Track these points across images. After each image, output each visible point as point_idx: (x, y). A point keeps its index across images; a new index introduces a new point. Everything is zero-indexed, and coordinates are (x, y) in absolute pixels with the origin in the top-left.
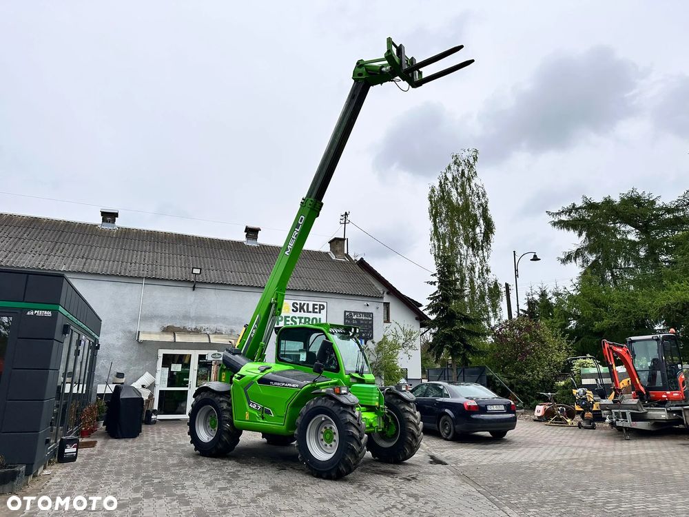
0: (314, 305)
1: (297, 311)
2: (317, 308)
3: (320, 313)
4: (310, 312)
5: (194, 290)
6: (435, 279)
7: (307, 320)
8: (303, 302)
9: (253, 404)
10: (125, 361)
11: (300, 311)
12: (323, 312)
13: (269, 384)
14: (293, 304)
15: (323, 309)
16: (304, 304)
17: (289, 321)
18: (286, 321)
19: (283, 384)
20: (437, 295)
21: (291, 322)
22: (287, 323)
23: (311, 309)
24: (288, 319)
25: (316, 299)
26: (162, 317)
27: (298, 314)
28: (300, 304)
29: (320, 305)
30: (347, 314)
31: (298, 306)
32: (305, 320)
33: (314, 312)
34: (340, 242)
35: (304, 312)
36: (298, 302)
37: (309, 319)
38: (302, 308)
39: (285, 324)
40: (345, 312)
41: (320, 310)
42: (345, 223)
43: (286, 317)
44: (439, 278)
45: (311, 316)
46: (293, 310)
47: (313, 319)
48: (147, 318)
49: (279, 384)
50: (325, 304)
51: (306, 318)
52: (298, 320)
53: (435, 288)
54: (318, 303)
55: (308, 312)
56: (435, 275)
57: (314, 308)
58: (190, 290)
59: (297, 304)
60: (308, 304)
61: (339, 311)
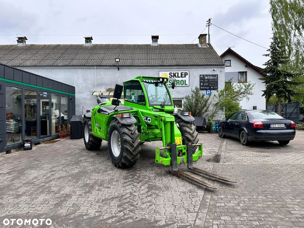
0: (181, 73)
1: (172, 77)
2: (183, 75)
3: (185, 77)
4: (180, 77)
5: (119, 70)
6: (269, 52)
7: (178, 82)
8: (175, 72)
10: (92, 105)
11: (174, 77)
15: (187, 75)
16: (176, 73)
17: (167, 83)
20: (270, 62)
21: (169, 83)
23: (180, 75)
25: (183, 70)
26: (106, 84)
27: (173, 79)
28: (174, 73)
29: (185, 73)
30: (202, 76)
31: (172, 75)
33: (182, 77)
34: (204, 37)
35: (176, 77)
36: (172, 72)
37: (179, 81)
38: (174, 75)
40: (200, 75)
42: (209, 26)
44: (272, 52)
45: (180, 79)
46: (170, 77)
47: (181, 81)
48: (99, 85)
50: (188, 72)
53: (269, 58)
54: (184, 72)
55: (178, 77)
56: (269, 50)
57: (181, 75)
58: (117, 70)
59: (172, 73)
60: (178, 73)
61: (197, 75)
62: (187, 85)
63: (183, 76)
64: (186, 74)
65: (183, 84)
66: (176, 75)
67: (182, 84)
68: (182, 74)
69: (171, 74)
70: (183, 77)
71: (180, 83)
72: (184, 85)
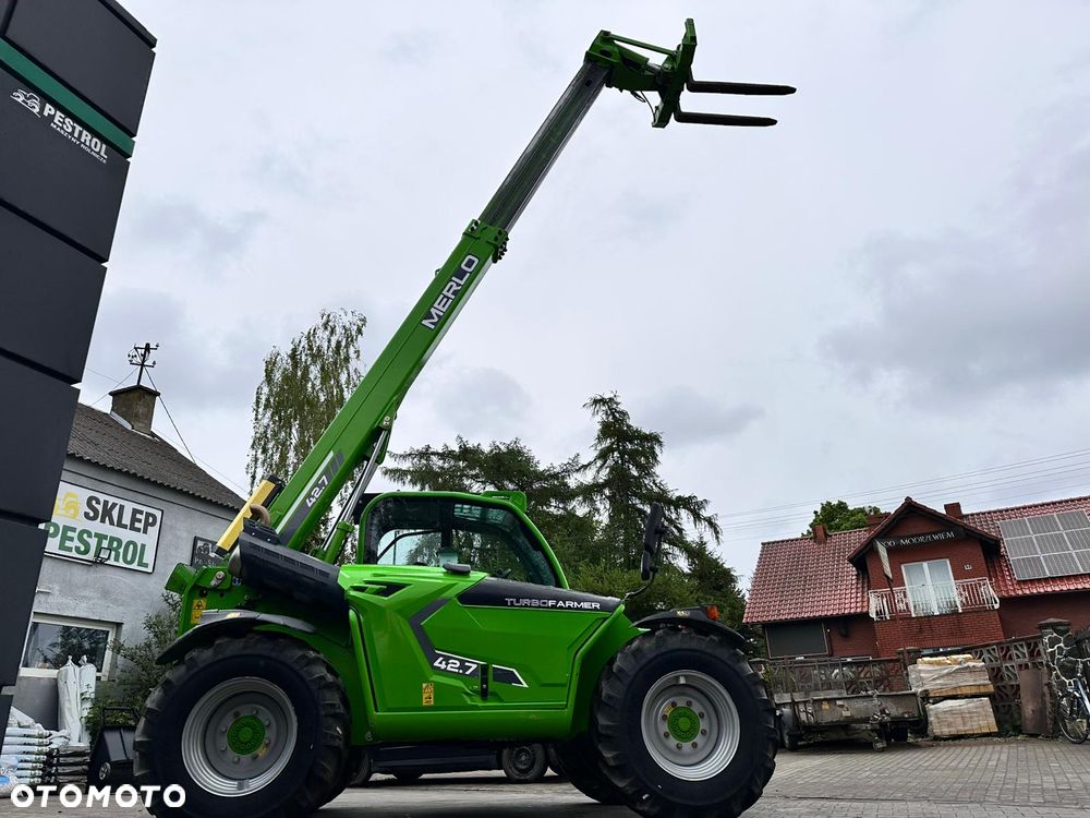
0: (135, 512)
1: (94, 518)
2: (140, 521)
3: (145, 532)
4: (125, 527)
7: (115, 544)
8: (111, 500)
9: (447, 659)
11: (103, 521)
12: (153, 531)
13: (505, 604)
14: (90, 499)
15: (153, 524)
16: (114, 505)
17: (71, 539)
18: (65, 538)
19: (550, 603)
21: (76, 543)
22: (68, 544)
23: (126, 520)
24: (70, 534)
25: (142, 498)
27: (96, 526)
28: (106, 502)
29: (148, 515)
30: (200, 544)
31: (100, 508)
32: (111, 543)
33: (133, 528)
35: (112, 523)
36: (102, 498)
37: (120, 542)
39: (62, 547)
40: (196, 539)
41: (147, 525)
42: (142, 365)
43: (66, 529)
45: (126, 535)
46: (86, 515)
47: (129, 543)
49: (536, 602)
50: (158, 514)
51: (113, 539)
52: (93, 542)
54: (144, 509)
55: (120, 524)
57: (134, 520)
59: (98, 502)
60: (122, 507)
61: (185, 534)
62: (146, 565)
63: (137, 525)
64: (151, 520)
65: (132, 562)
66: (115, 513)
67: (129, 559)
68: (138, 516)
69: (94, 502)
70: (138, 530)
71: (121, 551)
72: (134, 566)
